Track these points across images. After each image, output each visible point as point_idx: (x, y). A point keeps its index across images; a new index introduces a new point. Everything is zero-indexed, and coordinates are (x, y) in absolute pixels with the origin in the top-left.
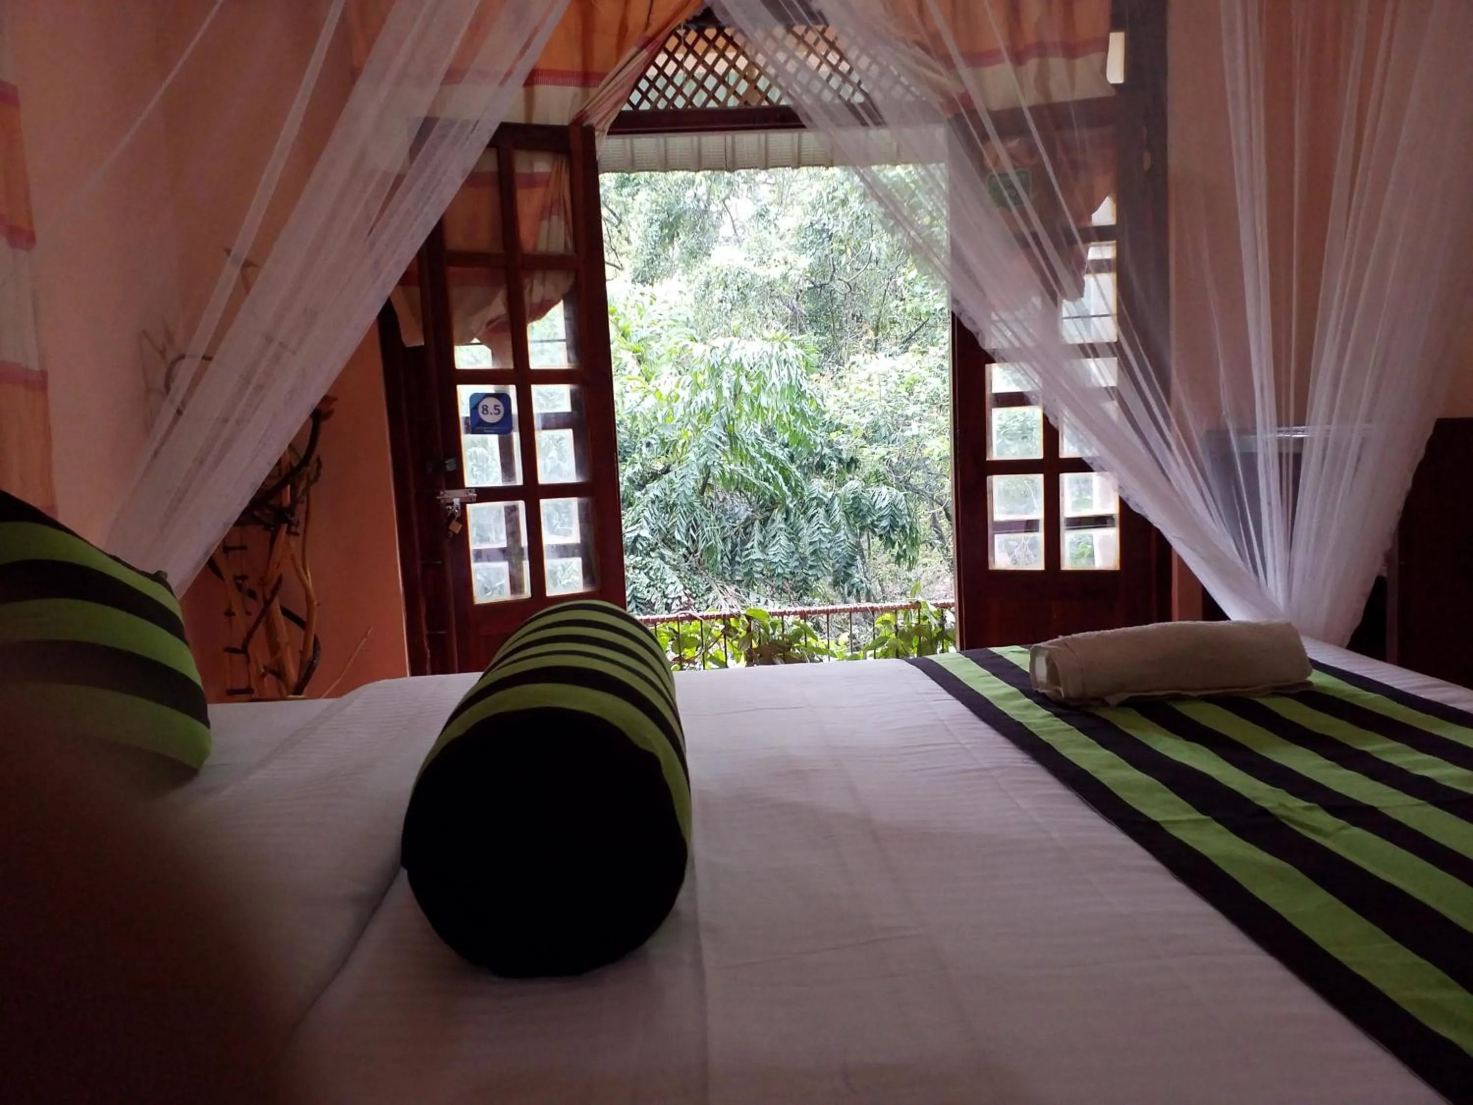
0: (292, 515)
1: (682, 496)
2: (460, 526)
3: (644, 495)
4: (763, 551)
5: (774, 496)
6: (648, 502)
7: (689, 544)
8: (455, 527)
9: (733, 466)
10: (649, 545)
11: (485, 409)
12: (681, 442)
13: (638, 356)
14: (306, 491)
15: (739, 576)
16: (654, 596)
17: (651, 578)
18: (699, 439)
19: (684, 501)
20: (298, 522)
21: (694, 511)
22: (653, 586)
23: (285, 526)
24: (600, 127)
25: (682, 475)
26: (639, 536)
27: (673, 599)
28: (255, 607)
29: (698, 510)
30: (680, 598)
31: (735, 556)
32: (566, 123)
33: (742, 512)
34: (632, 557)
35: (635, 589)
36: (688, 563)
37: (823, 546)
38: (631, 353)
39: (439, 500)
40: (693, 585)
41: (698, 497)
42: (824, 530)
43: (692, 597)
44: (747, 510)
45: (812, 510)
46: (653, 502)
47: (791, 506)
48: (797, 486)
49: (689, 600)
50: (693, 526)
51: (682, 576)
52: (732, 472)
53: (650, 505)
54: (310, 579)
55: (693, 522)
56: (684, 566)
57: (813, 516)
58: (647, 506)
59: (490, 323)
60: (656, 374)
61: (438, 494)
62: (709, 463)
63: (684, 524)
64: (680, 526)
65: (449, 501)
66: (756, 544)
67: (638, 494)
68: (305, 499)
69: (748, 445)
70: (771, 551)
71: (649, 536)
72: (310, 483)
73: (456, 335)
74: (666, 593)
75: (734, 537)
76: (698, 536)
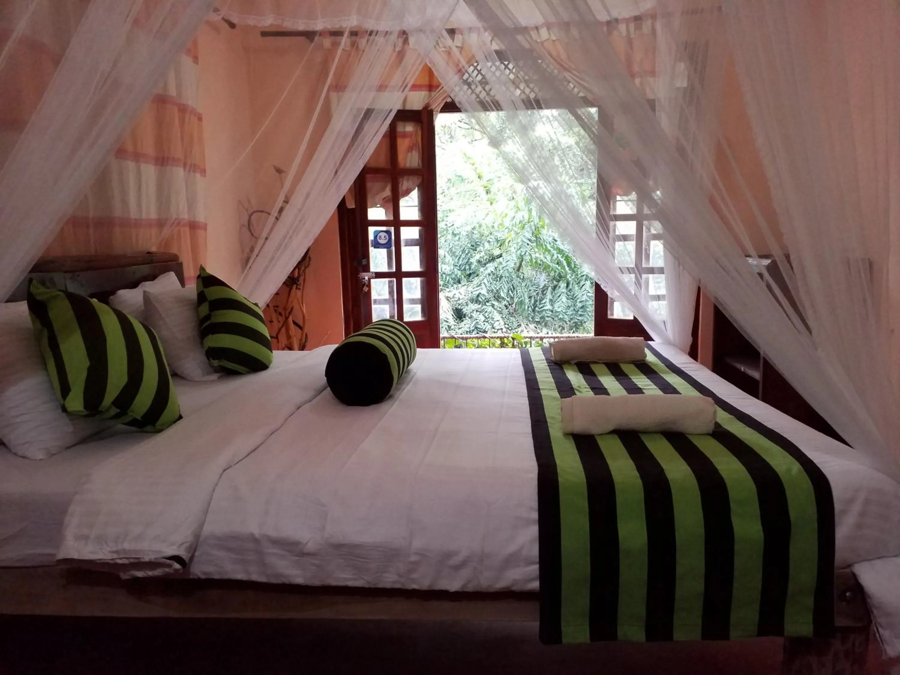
0: (298, 281)
1: (506, 271)
2: (368, 289)
3: (485, 270)
4: (552, 305)
5: (561, 273)
6: (486, 274)
7: (509, 299)
8: (366, 289)
9: (538, 255)
10: (486, 299)
11: (380, 237)
12: (507, 241)
13: (486, 190)
14: (304, 271)
15: (537, 319)
16: (488, 327)
17: (485, 317)
18: (518, 239)
19: (508, 275)
20: (300, 284)
21: (513, 280)
22: (487, 322)
23: (295, 286)
24: (436, 110)
25: (507, 260)
26: (480, 293)
27: (498, 330)
28: (282, 319)
29: (514, 280)
30: (502, 329)
31: (536, 307)
32: (420, 109)
33: (541, 282)
34: (476, 305)
35: (477, 322)
36: (508, 310)
37: (587, 303)
38: (483, 188)
39: (359, 277)
40: (510, 323)
41: (516, 273)
42: (589, 294)
43: (509, 330)
44: (545, 281)
45: (583, 281)
46: (489, 275)
47: (570, 279)
48: (575, 267)
49: (507, 331)
50: (511, 289)
51: (504, 317)
52: (536, 258)
53: (487, 276)
54: (304, 307)
55: (512, 287)
56: (505, 311)
57: (583, 285)
58: (486, 277)
59: (384, 198)
60: (496, 200)
61: (359, 275)
62: (523, 254)
63: (506, 287)
64: (504, 289)
65: (363, 277)
66: (548, 300)
67: (482, 269)
68: (303, 274)
69: (547, 243)
70: (556, 305)
71: (486, 294)
72: (306, 268)
73: (369, 204)
74: (494, 326)
75: (536, 296)
76: (514, 295)
